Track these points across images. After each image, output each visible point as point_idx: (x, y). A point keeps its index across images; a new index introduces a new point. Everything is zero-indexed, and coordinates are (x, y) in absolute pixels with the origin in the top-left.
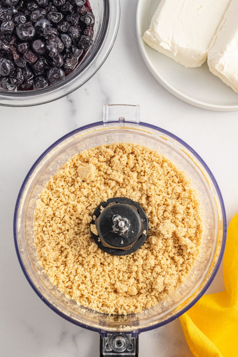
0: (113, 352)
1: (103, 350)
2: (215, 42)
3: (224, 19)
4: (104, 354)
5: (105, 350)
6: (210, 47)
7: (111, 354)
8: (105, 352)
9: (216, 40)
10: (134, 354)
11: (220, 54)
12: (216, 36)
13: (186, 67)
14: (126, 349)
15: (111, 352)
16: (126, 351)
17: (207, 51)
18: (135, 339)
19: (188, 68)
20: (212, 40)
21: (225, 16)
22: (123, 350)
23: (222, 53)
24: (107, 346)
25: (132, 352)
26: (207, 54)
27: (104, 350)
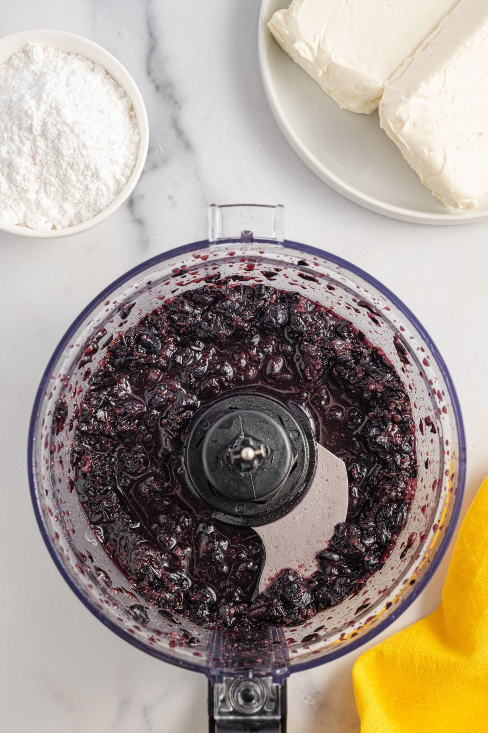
0: (234, 713)
1: (215, 710)
2: (405, 70)
3: (438, 29)
4: (217, 717)
5: (219, 709)
6: (393, 78)
7: (231, 718)
8: (220, 713)
9: (408, 66)
10: (278, 717)
11: (403, 97)
12: (412, 57)
13: (341, 107)
14: (263, 708)
15: (231, 713)
16: (262, 712)
17: (384, 85)
18: (280, 687)
19: (343, 109)
20: (401, 65)
21: (441, 24)
22: (256, 710)
23: (408, 95)
24: (224, 701)
25: (275, 713)
26: (383, 90)
27: (217, 710)
